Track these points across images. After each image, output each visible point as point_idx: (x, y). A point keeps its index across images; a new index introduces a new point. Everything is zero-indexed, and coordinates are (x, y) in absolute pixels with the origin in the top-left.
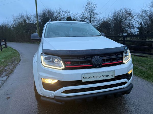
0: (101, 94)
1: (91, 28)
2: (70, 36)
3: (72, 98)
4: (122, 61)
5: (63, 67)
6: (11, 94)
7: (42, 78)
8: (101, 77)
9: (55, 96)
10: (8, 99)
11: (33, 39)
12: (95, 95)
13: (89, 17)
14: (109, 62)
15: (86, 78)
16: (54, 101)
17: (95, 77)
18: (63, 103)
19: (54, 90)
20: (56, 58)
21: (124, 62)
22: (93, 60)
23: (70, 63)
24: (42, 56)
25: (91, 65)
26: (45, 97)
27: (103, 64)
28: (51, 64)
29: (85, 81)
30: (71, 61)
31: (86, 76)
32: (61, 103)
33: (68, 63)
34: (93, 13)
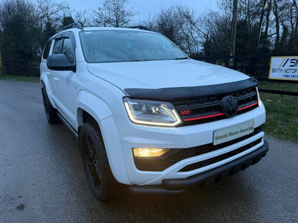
1: (164, 44)
2: (139, 59)
4: (256, 103)
5: (179, 121)
6: (20, 197)
7: (133, 149)
8: (238, 133)
9: (164, 181)
10: (21, 210)
13: (115, 19)
14: (243, 105)
17: (231, 134)
18: (183, 190)
19: (161, 169)
21: (259, 103)
23: (189, 112)
24: (126, 104)
25: (222, 114)
26: (136, 186)
30: (190, 108)
33: (186, 113)
34: (123, 12)
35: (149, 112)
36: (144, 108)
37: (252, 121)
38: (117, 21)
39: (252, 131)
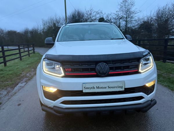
0: (106, 109)
3: (71, 110)
4: (137, 70)
5: (63, 74)
6: (23, 101)
7: (43, 86)
9: (54, 106)
10: (19, 106)
12: (98, 109)
13: (125, 17)
14: (119, 70)
15: (87, 88)
16: (53, 112)
17: (98, 88)
19: (54, 100)
20: (58, 64)
21: (140, 71)
22: (98, 68)
23: (71, 70)
24: (44, 62)
25: (96, 74)
26: (47, 106)
27: (109, 73)
29: (86, 92)
31: (87, 86)
32: (59, 115)
33: (69, 70)
34: (130, 12)
37: (124, 82)
39: (123, 89)
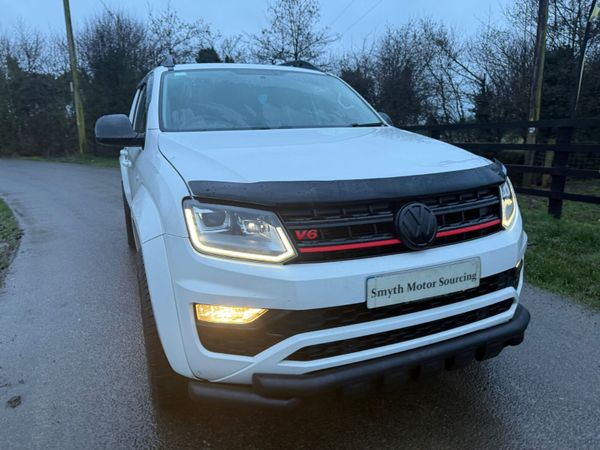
0: (434, 351)
2: (269, 126)
3: (331, 378)
4: (498, 221)
5: (290, 252)
6: (22, 382)
7: (195, 304)
8: (433, 285)
9: (256, 376)
10: (14, 407)
11: (105, 141)
12: (413, 357)
13: (293, 51)
14: (457, 225)
15: (382, 293)
16: (255, 398)
17: (412, 287)
18: (294, 400)
19: (252, 350)
21: (505, 223)
23: (316, 235)
25: (396, 241)
26: (205, 382)
27: (438, 235)
28: (233, 244)
29: (378, 306)
30: (318, 226)
31: (382, 285)
32: (285, 402)
33: (309, 236)
34: (308, 37)
35: (235, 231)
36: (227, 223)
37: (476, 261)
38: (296, 55)
39: (475, 284)
